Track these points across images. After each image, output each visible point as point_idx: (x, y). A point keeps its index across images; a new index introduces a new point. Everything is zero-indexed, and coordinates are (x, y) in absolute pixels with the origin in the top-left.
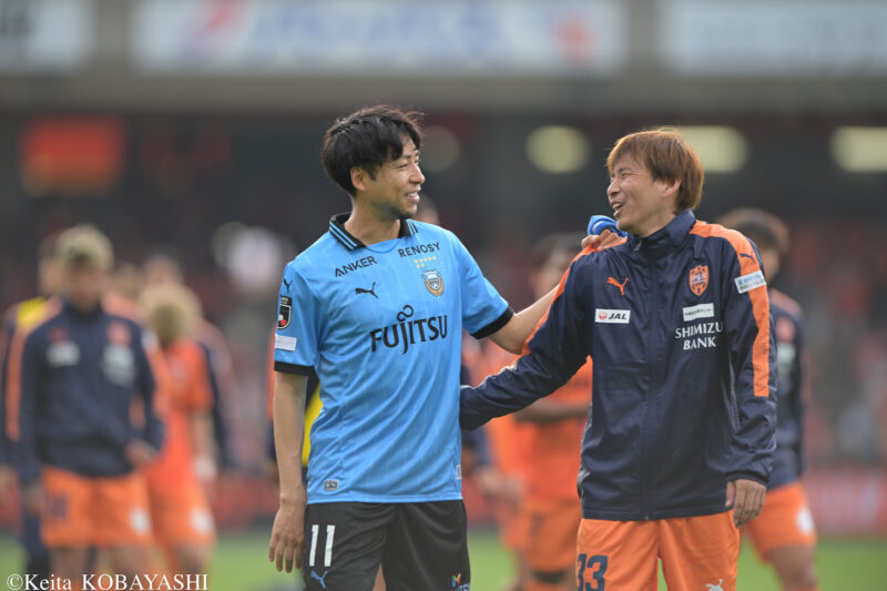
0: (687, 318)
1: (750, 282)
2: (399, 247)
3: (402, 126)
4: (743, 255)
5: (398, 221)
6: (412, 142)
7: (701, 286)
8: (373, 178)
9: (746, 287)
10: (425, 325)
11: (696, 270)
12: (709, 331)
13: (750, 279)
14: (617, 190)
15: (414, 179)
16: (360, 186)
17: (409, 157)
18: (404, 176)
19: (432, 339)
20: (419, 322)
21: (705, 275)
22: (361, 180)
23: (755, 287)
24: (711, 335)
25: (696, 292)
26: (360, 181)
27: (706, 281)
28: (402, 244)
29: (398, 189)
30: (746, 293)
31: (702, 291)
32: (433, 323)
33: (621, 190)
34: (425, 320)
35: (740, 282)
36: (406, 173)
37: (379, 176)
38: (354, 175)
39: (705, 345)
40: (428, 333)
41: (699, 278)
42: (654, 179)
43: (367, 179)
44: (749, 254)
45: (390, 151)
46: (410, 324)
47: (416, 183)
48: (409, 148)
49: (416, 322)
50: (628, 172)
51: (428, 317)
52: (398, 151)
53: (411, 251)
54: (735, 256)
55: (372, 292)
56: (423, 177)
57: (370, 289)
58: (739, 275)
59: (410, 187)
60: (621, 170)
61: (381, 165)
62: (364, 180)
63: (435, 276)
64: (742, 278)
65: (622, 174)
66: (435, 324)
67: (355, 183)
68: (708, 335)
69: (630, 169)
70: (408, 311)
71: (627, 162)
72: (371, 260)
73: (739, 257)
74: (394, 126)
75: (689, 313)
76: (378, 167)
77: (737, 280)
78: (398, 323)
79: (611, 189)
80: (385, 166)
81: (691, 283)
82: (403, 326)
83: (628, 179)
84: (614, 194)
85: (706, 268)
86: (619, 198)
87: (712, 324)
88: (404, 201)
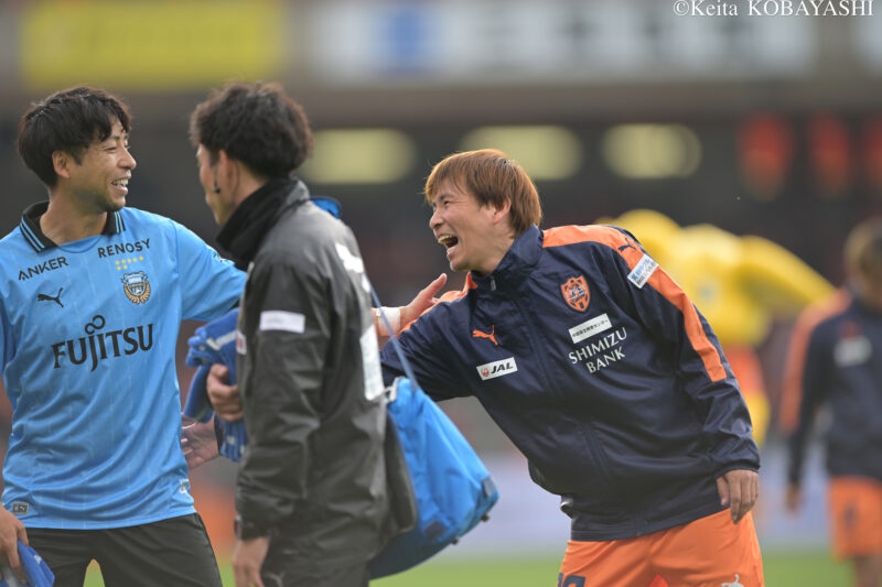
0: (576, 340)
1: (643, 272)
2: (98, 246)
3: (109, 103)
4: (622, 248)
5: (106, 214)
6: (120, 123)
7: (583, 300)
8: (79, 162)
9: (643, 278)
10: (120, 338)
11: (569, 283)
12: (613, 344)
13: (641, 268)
14: (440, 221)
15: (125, 163)
16: (63, 173)
17: (117, 138)
18: (113, 159)
19: (128, 353)
20: (114, 335)
21: (584, 287)
22: (64, 166)
23: (650, 274)
24: (616, 347)
25: (578, 307)
26: (65, 168)
27: (587, 292)
28: (103, 243)
29: (106, 174)
30: (647, 285)
31: (586, 304)
32: (130, 335)
33: (445, 221)
34: (120, 332)
35: (634, 277)
36: (115, 158)
37: (86, 161)
38: (56, 160)
39: (614, 360)
40: (123, 345)
41: (575, 292)
42: (480, 206)
43: (71, 165)
44: (626, 243)
45: (97, 132)
46: (100, 337)
47: (127, 168)
48: (117, 129)
49: (108, 334)
50: (451, 200)
51: (124, 329)
52: (106, 132)
53: (114, 250)
54: (615, 252)
55: (57, 300)
56: (134, 162)
57: (55, 296)
58: (629, 271)
59: (119, 171)
60: (442, 198)
61: (87, 147)
62: (68, 165)
63: (139, 280)
64: (634, 272)
65: (445, 203)
66: (134, 336)
67: (58, 169)
68: (612, 348)
69: (452, 196)
70: (98, 322)
71: (448, 189)
72: (62, 261)
73: (619, 252)
74: (100, 103)
75: (577, 334)
76: (84, 150)
77: (629, 277)
78: (87, 336)
79: (434, 220)
80: (92, 148)
81: (568, 300)
82: (91, 339)
83: (452, 208)
84: (438, 226)
85: (581, 278)
86: (445, 229)
87: (613, 335)
88: (111, 189)
